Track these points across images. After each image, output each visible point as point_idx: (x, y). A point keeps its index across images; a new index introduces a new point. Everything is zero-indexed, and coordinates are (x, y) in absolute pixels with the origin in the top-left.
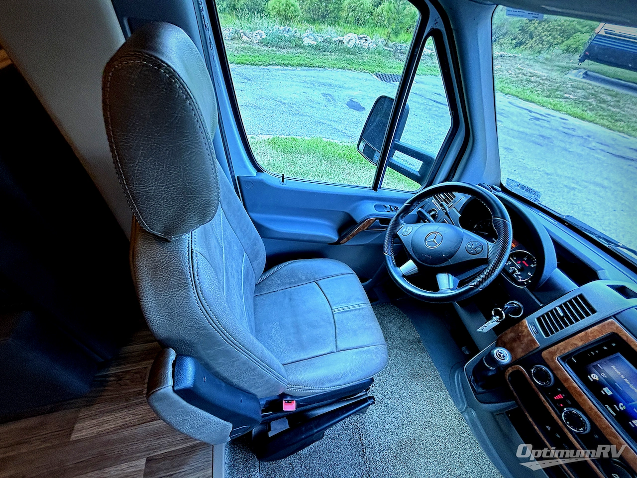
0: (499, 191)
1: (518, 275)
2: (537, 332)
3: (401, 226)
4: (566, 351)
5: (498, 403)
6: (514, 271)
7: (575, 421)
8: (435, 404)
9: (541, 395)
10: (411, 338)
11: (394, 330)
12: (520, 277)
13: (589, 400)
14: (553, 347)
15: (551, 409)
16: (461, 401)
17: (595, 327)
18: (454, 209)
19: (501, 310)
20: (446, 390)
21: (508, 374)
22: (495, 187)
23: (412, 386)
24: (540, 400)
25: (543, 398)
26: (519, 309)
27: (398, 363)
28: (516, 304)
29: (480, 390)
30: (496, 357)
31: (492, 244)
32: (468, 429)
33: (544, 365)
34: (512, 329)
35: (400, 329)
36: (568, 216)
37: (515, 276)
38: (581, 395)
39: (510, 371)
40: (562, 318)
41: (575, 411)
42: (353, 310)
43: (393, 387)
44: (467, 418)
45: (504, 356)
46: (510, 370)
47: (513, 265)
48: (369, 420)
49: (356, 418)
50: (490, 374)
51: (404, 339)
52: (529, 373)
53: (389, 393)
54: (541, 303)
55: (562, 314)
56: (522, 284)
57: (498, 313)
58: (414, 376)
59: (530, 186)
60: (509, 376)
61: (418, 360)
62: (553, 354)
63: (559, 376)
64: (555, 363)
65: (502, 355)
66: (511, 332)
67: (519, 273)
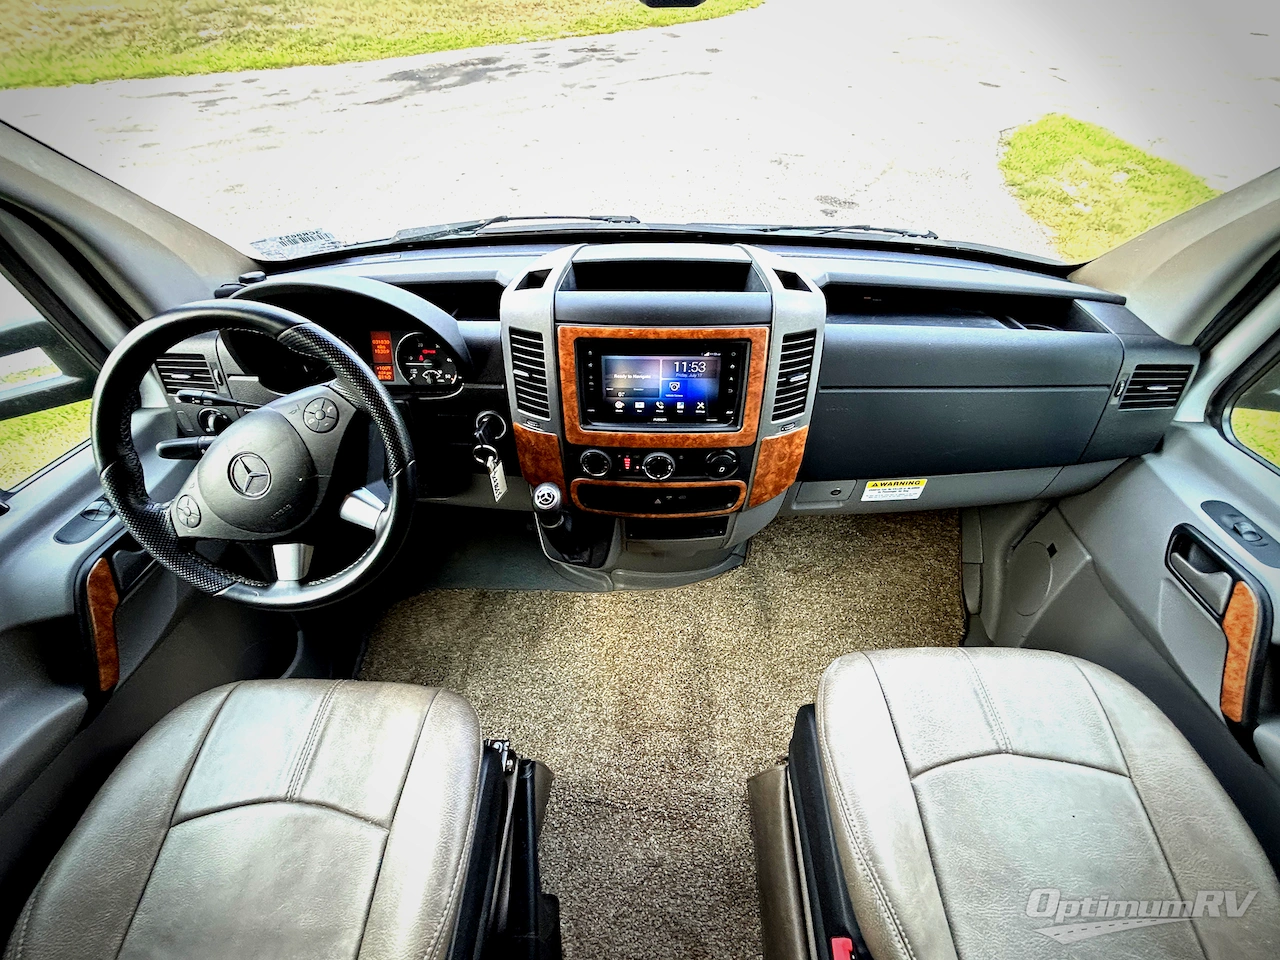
0: (263, 278)
1: (443, 377)
2: (538, 424)
3: (167, 518)
4: (576, 410)
5: (611, 540)
6: (433, 376)
7: (659, 467)
8: (588, 627)
9: (618, 482)
10: (470, 607)
11: (438, 634)
12: (448, 376)
13: (642, 434)
14: (566, 421)
15: (638, 483)
16: (599, 581)
17: (561, 353)
18: (232, 378)
19: (479, 446)
20: (577, 594)
21: (579, 503)
22: (247, 276)
23: (547, 652)
24: (622, 487)
25: (623, 483)
26: (492, 418)
27: (500, 659)
28: (484, 417)
29: (586, 555)
30: (545, 507)
31: (334, 381)
32: (637, 596)
33: (583, 452)
34: (520, 450)
35: (443, 620)
36: (399, 233)
37: (442, 381)
38: (633, 438)
39: (576, 497)
40: (531, 379)
41: (649, 458)
42: (322, 736)
43: (534, 691)
44: (622, 586)
45: (549, 495)
46: (574, 496)
47: (421, 369)
48: (567, 770)
49: (554, 800)
50: (569, 527)
51: (465, 625)
52: (585, 475)
53: (540, 703)
54: (500, 384)
55: (526, 375)
56: (458, 384)
57: (485, 454)
58: (534, 637)
59: (301, 230)
60: (582, 503)
61: (512, 616)
62: (573, 428)
63: (604, 444)
64: (585, 435)
65: (546, 496)
66: (524, 456)
67: (441, 372)
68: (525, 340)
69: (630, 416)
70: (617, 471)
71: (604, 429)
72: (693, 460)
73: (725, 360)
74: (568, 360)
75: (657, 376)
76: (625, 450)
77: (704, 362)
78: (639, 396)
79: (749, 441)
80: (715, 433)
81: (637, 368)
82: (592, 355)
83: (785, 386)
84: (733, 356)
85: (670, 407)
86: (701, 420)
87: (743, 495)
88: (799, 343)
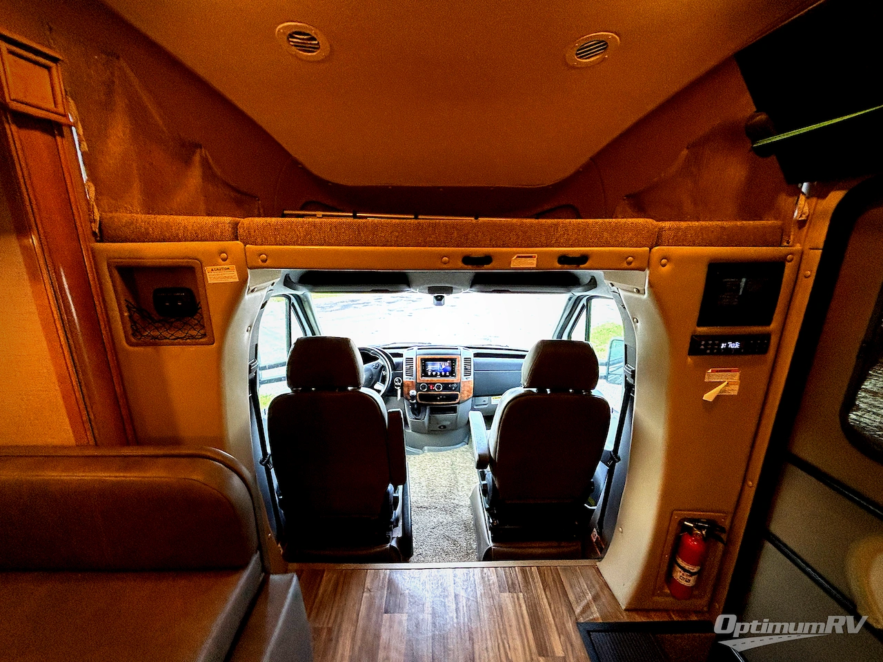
2: (410, 379)
4: (420, 375)
7: (438, 388)
13: (434, 380)
14: (417, 377)
15: (434, 392)
17: (417, 362)
21: (419, 400)
26: (399, 379)
33: (421, 384)
38: (432, 381)
40: (410, 368)
41: (436, 386)
54: (401, 371)
55: (408, 368)
62: (419, 379)
63: (426, 383)
64: (422, 380)
66: (405, 388)
68: (409, 360)
69: (432, 376)
70: (429, 390)
71: (427, 379)
72: (446, 386)
73: (452, 363)
74: (419, 363)
75: (438, 366)
76: (431, 384)
77: (447, 364)
78: (434, 371)
79: (459, 382)
80: (450, 379)
81: (433, 364)
82: (424, 362)
83: (466, 369)
84: (453, 361)
85: (441, 373)
86: (448, 376)
87: (459, 397)
88: (467, 360)
